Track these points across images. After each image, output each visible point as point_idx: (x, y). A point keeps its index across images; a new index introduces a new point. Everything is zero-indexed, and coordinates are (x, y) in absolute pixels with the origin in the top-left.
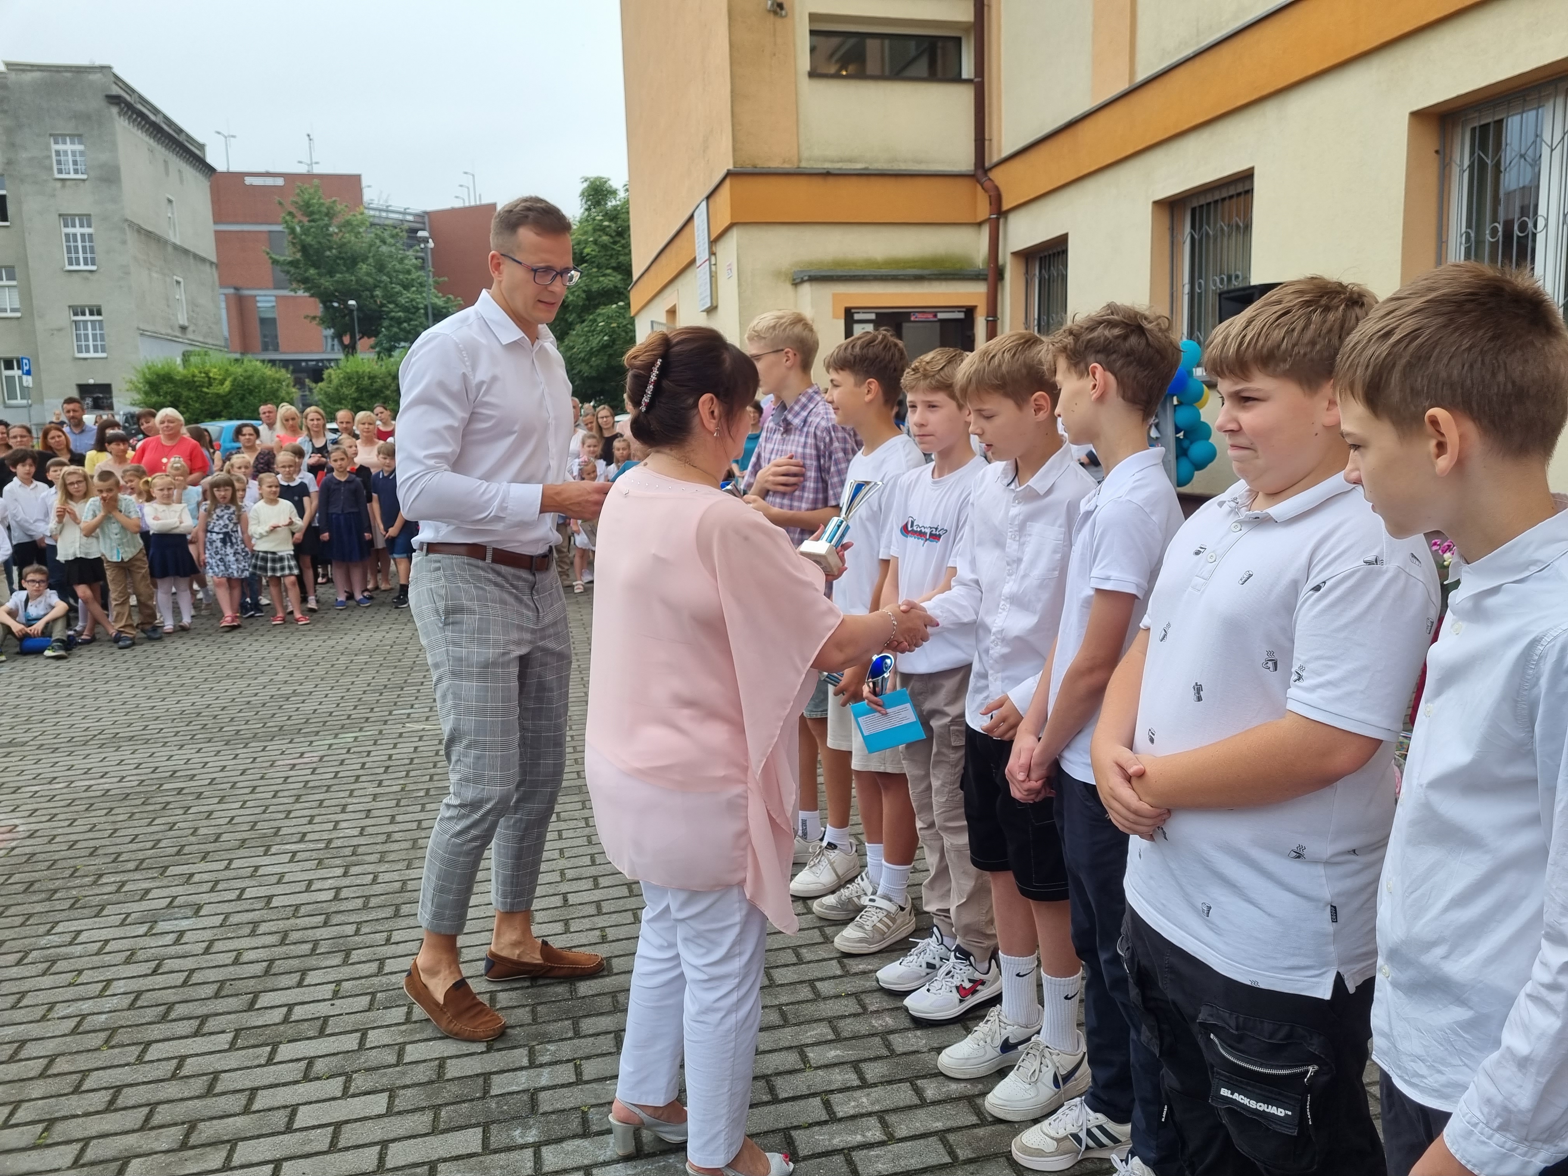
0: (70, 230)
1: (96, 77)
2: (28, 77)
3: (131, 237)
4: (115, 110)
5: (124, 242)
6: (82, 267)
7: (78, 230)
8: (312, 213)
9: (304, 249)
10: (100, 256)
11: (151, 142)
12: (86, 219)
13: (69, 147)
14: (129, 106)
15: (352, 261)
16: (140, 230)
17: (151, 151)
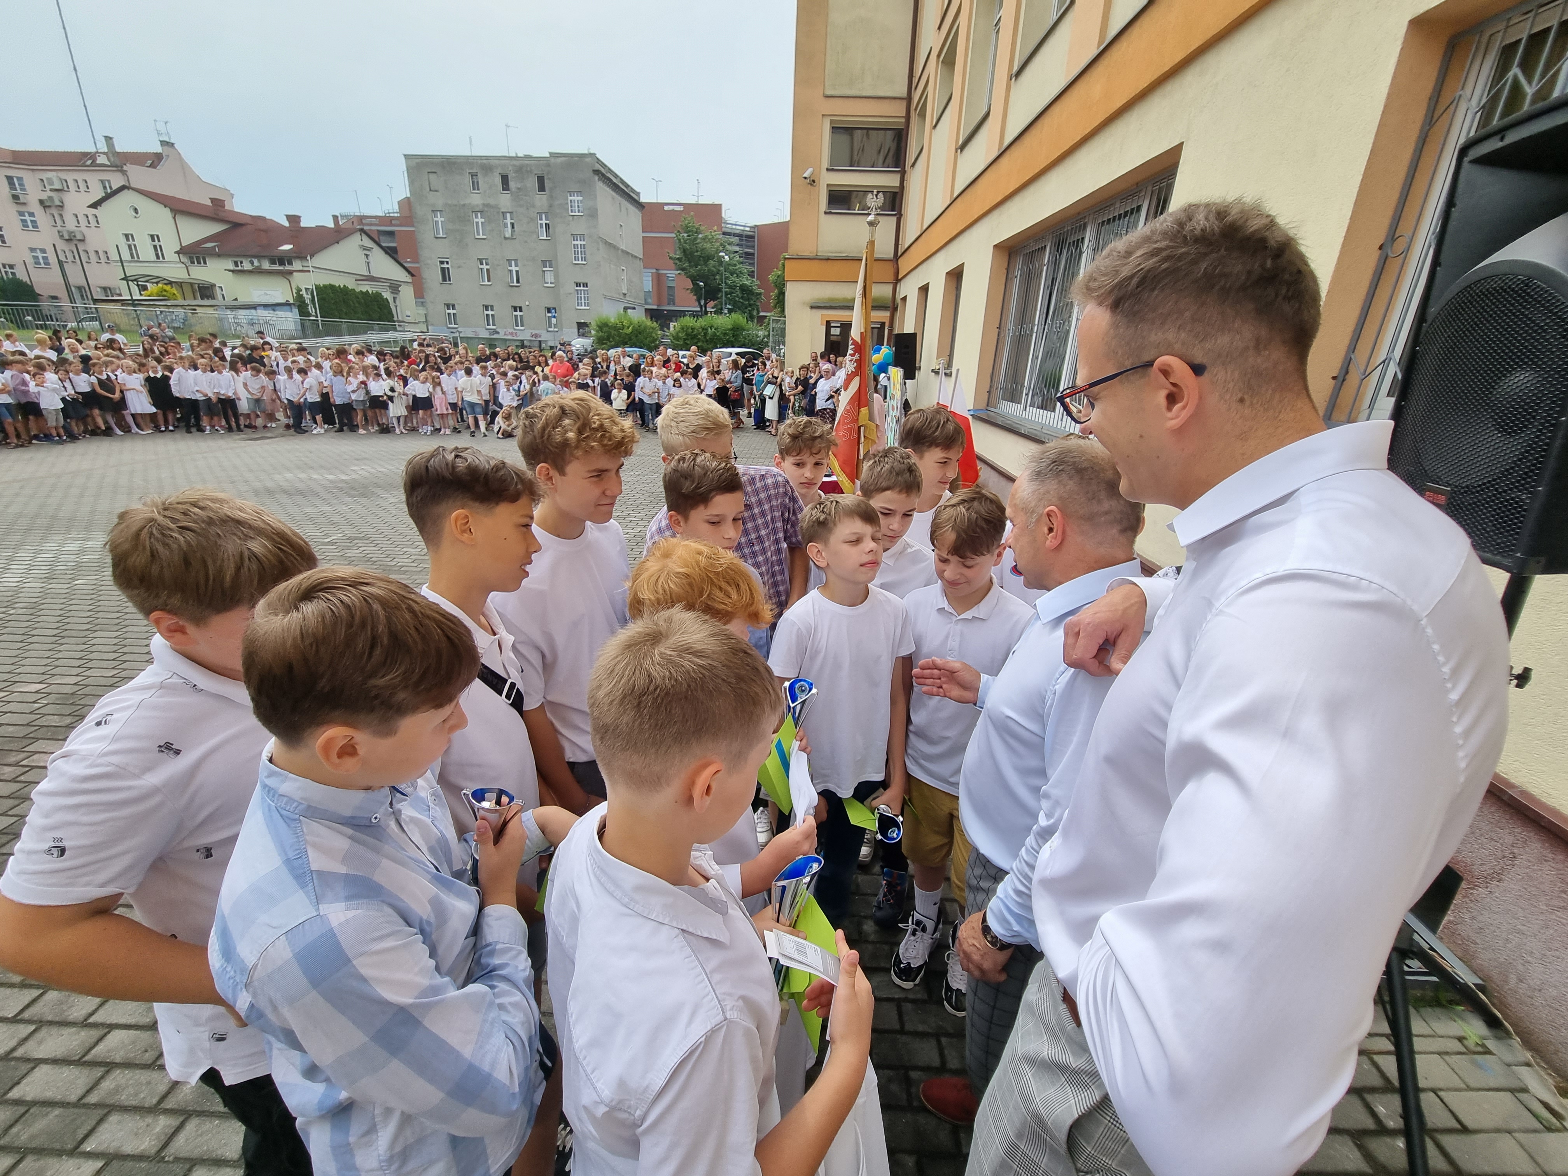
0: (575, 242)
1: (588, 160)
2: (560, 160)
3: (601, 246)
4: (596, 178)
5: (598, 249)
6: (580, 262)
7: (579, 243)
8: (689, 231)
9: (684, 251)
10: (588, 257)
11: (614, 194)
12: (582, 237)
13: (576, 198)
14: (603, 175)
15: (708, 258)
16: (606, 243)
17: (613, 198)
